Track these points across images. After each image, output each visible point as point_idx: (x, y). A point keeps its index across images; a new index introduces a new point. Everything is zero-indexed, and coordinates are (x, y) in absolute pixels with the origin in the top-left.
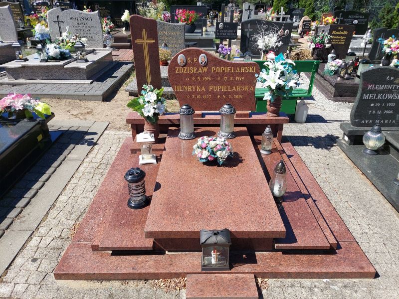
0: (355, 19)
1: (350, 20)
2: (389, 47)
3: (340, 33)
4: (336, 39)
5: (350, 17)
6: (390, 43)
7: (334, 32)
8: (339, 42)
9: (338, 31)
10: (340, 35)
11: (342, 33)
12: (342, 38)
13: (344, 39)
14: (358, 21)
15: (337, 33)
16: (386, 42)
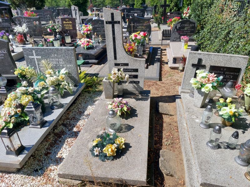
0: (135, 13)
1: (132, 14)
3: (68, 22)
4: (67, 26)
5: (131, 12)
7: (64, 22)
8: (69, 28)
9: (66, 21)
10: (68, 24)
11: (69, 23)
12: (70, 25)
13: (71, 26)
14: (138, 14)
15: (66, 23)
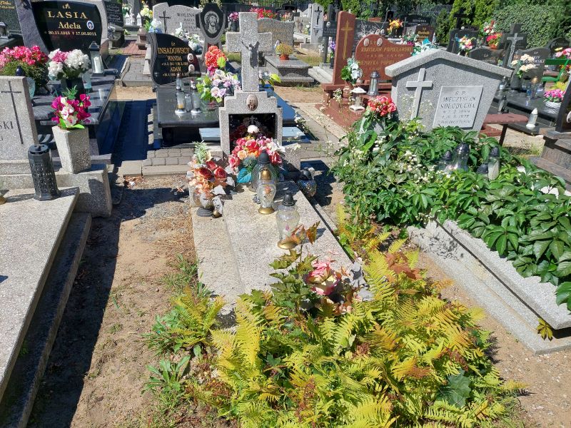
2: (464, 44)
6: (464, 41)
16: (461, 40)
